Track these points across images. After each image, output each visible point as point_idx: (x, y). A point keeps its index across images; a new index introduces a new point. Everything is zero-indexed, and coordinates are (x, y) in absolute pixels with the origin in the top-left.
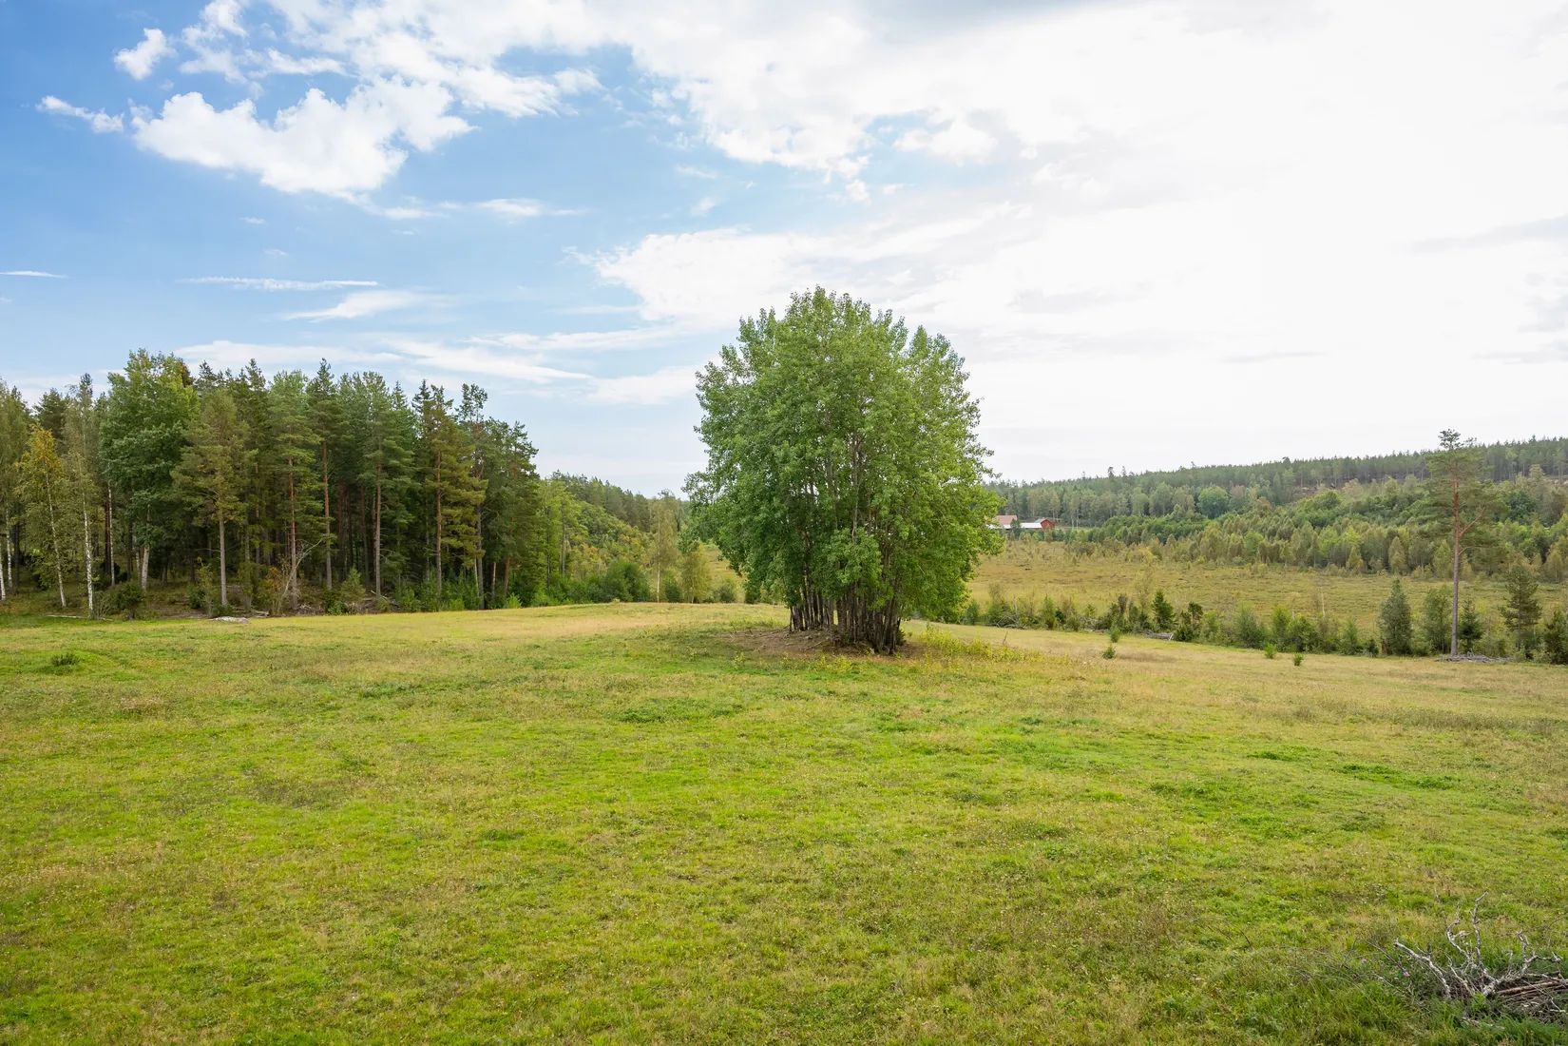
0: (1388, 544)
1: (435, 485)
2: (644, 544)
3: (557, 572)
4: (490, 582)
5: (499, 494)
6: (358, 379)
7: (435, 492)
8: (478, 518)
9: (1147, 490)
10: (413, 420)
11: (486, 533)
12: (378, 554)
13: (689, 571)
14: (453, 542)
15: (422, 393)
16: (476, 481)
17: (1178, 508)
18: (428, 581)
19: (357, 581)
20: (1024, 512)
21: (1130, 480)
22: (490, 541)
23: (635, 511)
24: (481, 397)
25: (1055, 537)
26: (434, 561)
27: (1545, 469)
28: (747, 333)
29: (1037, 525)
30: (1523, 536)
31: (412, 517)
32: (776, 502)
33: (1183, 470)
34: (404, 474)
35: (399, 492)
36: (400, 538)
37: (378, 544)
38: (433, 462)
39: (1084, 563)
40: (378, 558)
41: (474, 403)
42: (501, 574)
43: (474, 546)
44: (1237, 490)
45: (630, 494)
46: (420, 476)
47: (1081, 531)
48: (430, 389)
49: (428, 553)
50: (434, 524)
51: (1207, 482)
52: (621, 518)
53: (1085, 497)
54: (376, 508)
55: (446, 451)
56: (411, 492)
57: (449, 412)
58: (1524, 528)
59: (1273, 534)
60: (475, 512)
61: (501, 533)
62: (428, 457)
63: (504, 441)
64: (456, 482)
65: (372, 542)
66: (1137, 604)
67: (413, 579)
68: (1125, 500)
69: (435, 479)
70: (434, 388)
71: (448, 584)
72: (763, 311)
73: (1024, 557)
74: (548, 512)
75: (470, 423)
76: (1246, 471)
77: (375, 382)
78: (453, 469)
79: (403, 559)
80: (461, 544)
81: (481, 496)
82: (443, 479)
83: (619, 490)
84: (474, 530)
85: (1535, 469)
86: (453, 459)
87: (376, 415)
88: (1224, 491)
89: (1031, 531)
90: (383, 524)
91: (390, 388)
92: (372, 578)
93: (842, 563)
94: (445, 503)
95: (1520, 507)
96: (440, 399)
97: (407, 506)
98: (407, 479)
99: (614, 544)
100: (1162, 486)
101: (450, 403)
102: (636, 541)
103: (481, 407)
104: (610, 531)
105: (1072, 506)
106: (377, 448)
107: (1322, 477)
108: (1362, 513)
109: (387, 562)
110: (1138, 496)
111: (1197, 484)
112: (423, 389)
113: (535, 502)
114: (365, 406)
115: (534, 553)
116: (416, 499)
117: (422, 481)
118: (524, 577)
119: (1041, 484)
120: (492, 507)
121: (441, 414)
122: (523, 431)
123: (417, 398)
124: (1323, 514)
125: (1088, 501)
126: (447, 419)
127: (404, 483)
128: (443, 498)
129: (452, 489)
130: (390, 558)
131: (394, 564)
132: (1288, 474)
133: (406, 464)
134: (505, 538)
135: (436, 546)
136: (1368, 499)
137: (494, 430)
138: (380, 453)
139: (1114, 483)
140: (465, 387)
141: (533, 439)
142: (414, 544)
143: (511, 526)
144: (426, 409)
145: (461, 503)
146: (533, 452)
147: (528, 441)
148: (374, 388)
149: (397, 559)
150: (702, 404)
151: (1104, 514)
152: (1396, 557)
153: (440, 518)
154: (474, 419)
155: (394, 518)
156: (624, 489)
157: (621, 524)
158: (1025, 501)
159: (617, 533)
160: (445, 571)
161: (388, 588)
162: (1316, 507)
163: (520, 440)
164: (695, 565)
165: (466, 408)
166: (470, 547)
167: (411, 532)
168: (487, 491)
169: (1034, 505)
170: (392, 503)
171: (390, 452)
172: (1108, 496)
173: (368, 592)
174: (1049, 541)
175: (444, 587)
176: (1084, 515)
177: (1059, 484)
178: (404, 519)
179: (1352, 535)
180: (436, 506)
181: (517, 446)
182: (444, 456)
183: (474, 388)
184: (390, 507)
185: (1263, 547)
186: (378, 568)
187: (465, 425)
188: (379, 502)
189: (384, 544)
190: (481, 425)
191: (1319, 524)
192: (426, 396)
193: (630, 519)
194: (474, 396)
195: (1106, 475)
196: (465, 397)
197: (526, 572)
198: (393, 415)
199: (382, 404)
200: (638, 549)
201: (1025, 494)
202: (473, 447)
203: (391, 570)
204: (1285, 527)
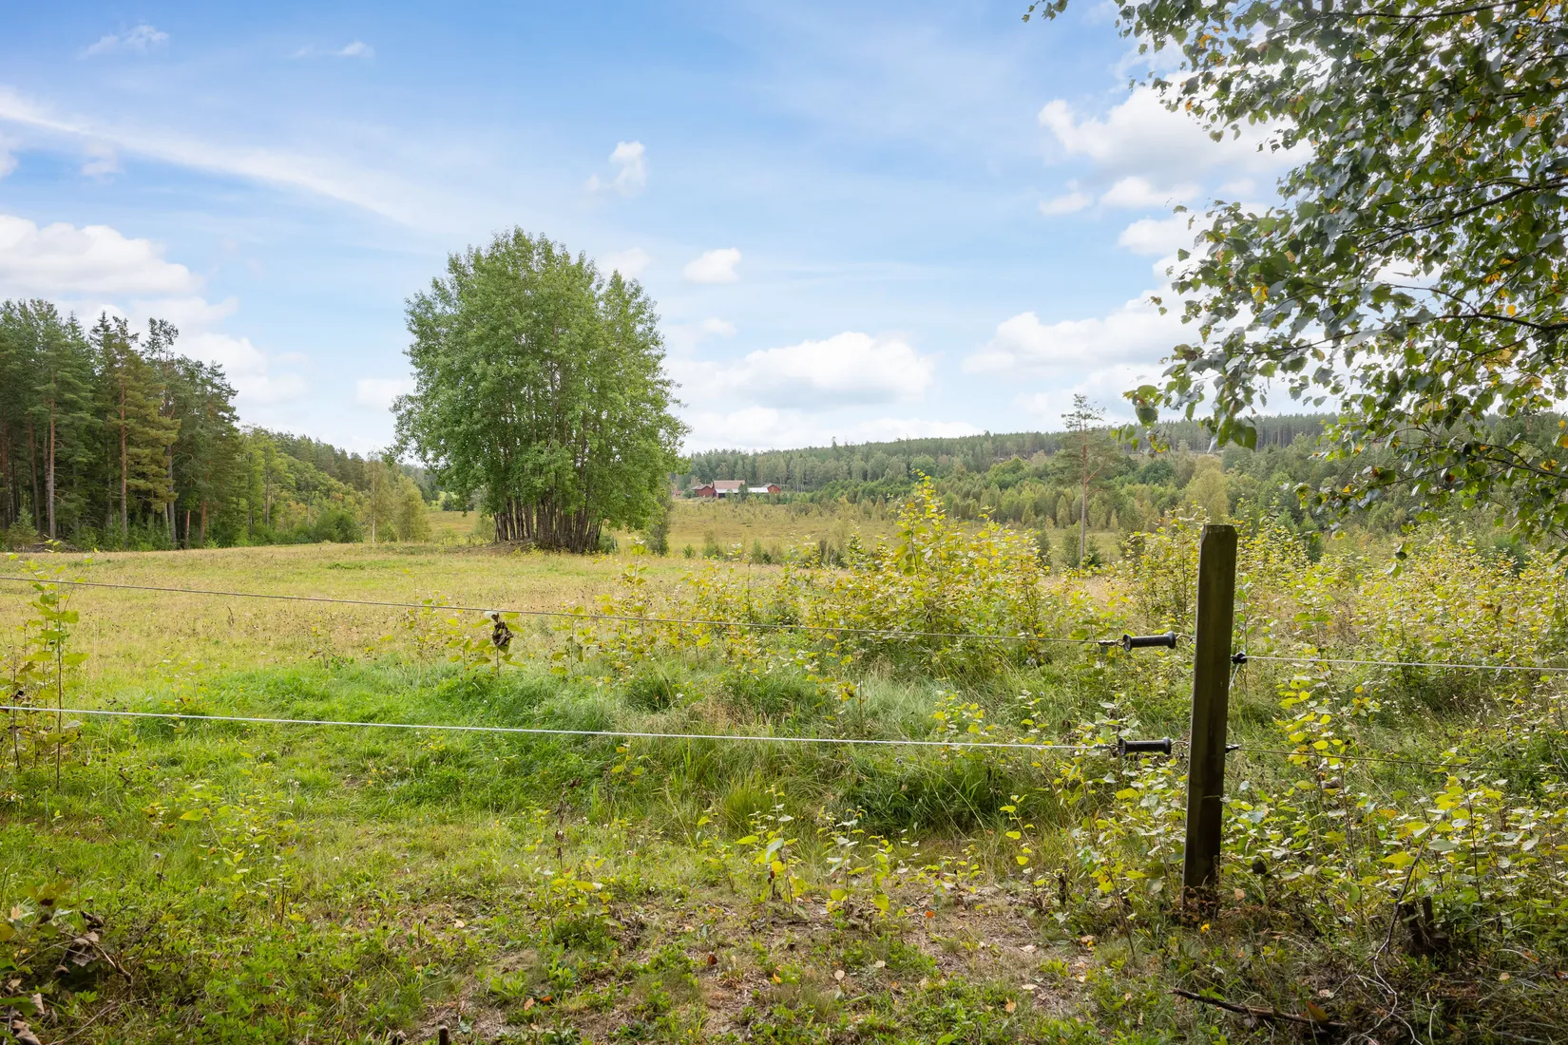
0: (1056, 502)
1: (120, 422)
2: (359, 502)
3: (260, 524)
4: (184, 529)
5: (192, 437)
6: (24, 306)
7: (118, 430)
8: (169, 460)
9: (866, 458)
10: (91, 352)
11: (179, 477)
12: (52, 495)
13: (407, 521)
14: (141, 483)
15: (102, 326)
16: (167, 420)
17: (889, 473)
18: (110, 525)
19: (28, 522)
20: (754, 479)
21: (851, 450)
22: (184, 485)
23: (349, 471)
24: (171, 333)
25: (779, 501)
26: (117, 504)
27: (1190, 444)
28: (455, 266)
29: (764, 490)
30: (1161, 496)
31: (92, 457)
32: (476, 415)
33: (900, 442)
34: (81, 409)
35: (76, 429)
36: (77, 479)
37: (51, 486)
38: (116, 399)
39: (803, 521)
40: (52, 499)
41: (163, 339)
42: (196, 520)
43: (165, 489)
44: (943, 459)
45: (344, 453)
46: (99, 413)
47: (803, 496)
48: (112, 321)
49: (110, 494)
50: (118, 465)
51: (919, 452)
52: (333, 475)
53: (809, 464)
54: (49, 447)
55: (133, 388)
56: (90, 430)
57: (135, 346)
58: (1162, 489)
59: (967, 495)
60: (165, 453)
61: (197, 477)
62: (110, 393)
63: (198, 381)
64: (144, 420)
65: (43, 484)
66: (836, 548)
67: (94, 524)
68: (845, 467)
69: (119, 417)
70: (116, 319)
71: (135, 528)
72: (470, 248)
73: (746, 516)
74: (250, 458)
75: (158, 362)
76: (952, 442)
77: (45, 309)
78: (142, 407)
79: (82, 500)
80: (150, 486)
81: (173, 435)
82: (127, 418)
83: (331, 448)
84: (165, 472)
85: (1183, 443)
86: (139, 396)
87: (47, 346)
88: (932, 460)
89: (758, 495)
90: (58, 462)
91: (63, 319)
92: (45, 520)
93: (538, 470)
94: (130, 443)
95: (1161, 472)
96: (123, 331)
97: (86, 444)
98: (88, 416)
99: (325, 501)
100: (879, 454)
101: (135, 337)
102: (350, 499)
103: (171, 343)
104: (321, 487)
105: (798, 473)
106: (48, 380)
107: (1015, 449)
108: (1040, 477)
109: (63, 502)
110: (858, 463)
111: (910, 454)
112: (103, 321)
113: (234, 445)
114: (33, 336)
115: (235, 499)
116: (96, 438)
117: (104, 418)
118: (223, 524)
119: (771, 453)
120: (185, 449)
121: (124, 349)
122: (220, 371)
123: (96, 331)
124: (1008, 478)
125: (812, 469)
126: (132, 353)
127: (82, 419)
128: (128, 437)
129: (139, 428)
130: (66, 500)
131: (72, 506)
132: (987, 445)
133: (85, 398)
134: (201, 483)
135: (120, 490)
136: (1046, 466)
137: (187, 369)
138: (53, 386)
139: (837, 452)
140: (153, 322)
141: (232, 381)
142: (95, 486)
143: (208, 469)
144: (108, 340)
145: (153, 443)
146: (232, 393)
147: (227, 382)
148: (43, 317)
149: (75, 501)
150: (410, 329)
151: (826, 479)
152: (1061, 513)
153: (124, 458)
154: (163, 356)
155: (71, 456)
156: (337, 447)
157: (333, 481)
158: (754, 467)
159: (328, 490)
160: (132, 516)
161: (65, 533)
162: (1004, 472)
163: (217, 381)
164: (414, 515)
165: (154, 344)
166: (161, 489)
167: (90, 472)
168: (179, 433)
169: (762, 471)
170: (68, 440)
171: (66, 385)
172: (831, 464)
173: (40, 535)
174: (773, 504)
175: (131, 533)
176: (808, 481)
177: (787, 452)
178: (83, 457)
179: (1028, 494)
180: (120, 446)
181: (214, 386)
182: (130, 392)
183: (162, 323)
184: (66, 444)
185: (957, 506)
186: (52, 510)
187: (154, 362)
188: (53, 439)
189: (59, 485)
190: (172, 363)
191: (1004, 486)
192: (107, 329)
193: (344, 477)
194: (162, 331)
195: (830, 445)
196: (153, 333)
197: (225, 519)
198: (67, 345)
199: (53, 334)
200: (353, 504)
201: (754, 460)
202: (164, 384)
203: (67, 511)
204: (976, 489)
